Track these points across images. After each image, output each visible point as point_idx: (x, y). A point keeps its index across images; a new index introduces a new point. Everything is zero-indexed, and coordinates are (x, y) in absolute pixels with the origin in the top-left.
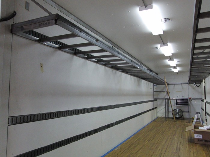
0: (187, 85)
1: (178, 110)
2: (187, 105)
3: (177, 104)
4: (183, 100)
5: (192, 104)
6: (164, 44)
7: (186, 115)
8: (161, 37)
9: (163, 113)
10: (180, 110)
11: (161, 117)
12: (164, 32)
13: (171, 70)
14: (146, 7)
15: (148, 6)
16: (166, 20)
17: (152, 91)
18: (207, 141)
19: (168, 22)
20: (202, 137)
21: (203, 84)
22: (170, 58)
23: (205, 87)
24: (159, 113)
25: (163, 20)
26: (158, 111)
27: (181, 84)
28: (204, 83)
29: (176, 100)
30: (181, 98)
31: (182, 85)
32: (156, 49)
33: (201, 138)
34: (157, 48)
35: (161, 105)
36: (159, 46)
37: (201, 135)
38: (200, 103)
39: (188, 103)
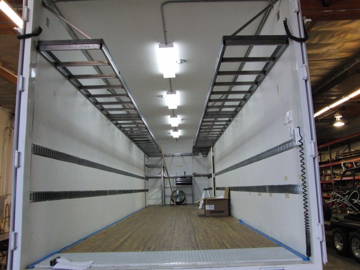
0: (190, 157)
1: (178, 191)
2: (191, 184)
3: (177, 184)
4: (185, 177)
5: (197, 185)
6: (171, 91)
7: (189, 200)
8: (170, 82)
9: (156, 199)
10: (181, 192)
11: (154, 205)
12: (176, 75)
13: (170, 134)
14: (166, 44)
15: (168, 44)
16: (182, 61)
17: (142, 163)
18: (219, 212)
19: (184, 64)
20: (215, 208)
21: (211, 154)
22: (173, 113)
23: (213, 157)
24: (151, 199)
25: (179, 62)
26: (149, 196)
27: (182, 156)
28: (213, 151)
29: (175, 179)
30: (183, 175)
31: (184, 157)
32: (160, 98)
33: (213, 209)
34: (162, 96)
35: (153, 187)
36: (164, 93)
37: (213, 206)
38: (207, 182)
39: (191, 181)
